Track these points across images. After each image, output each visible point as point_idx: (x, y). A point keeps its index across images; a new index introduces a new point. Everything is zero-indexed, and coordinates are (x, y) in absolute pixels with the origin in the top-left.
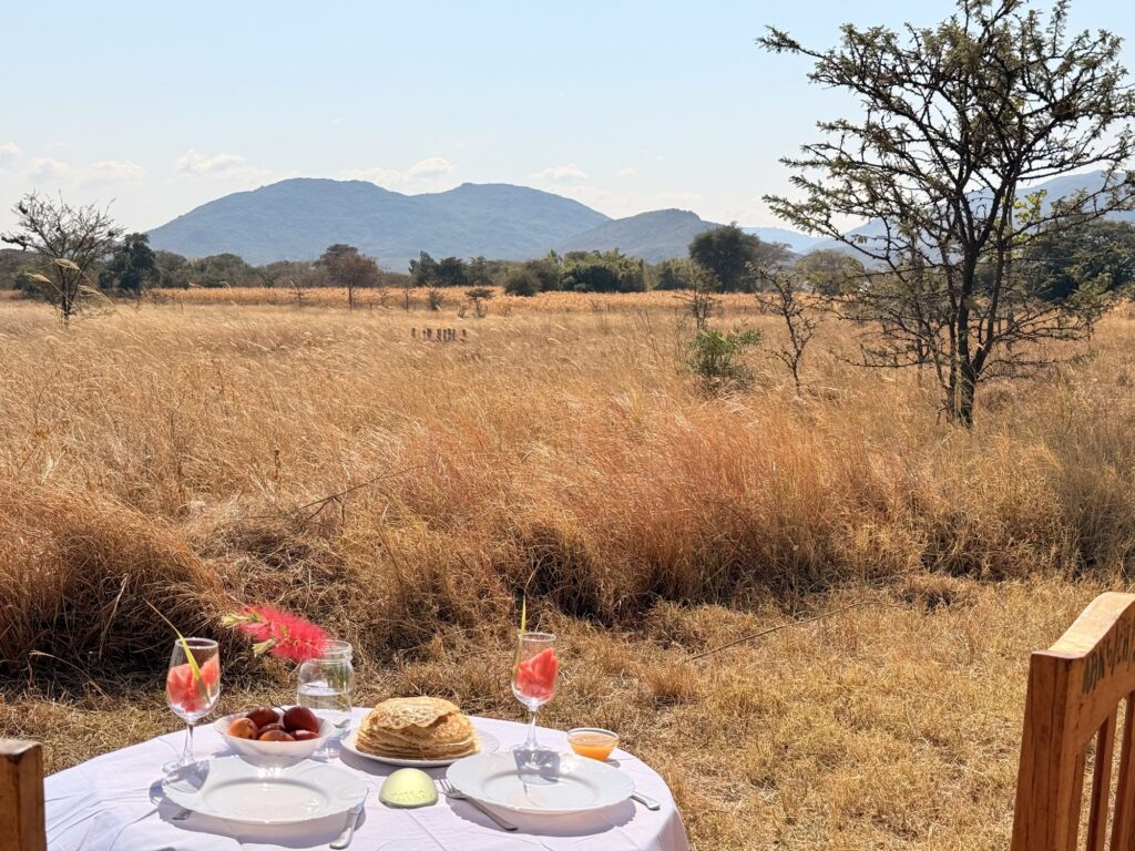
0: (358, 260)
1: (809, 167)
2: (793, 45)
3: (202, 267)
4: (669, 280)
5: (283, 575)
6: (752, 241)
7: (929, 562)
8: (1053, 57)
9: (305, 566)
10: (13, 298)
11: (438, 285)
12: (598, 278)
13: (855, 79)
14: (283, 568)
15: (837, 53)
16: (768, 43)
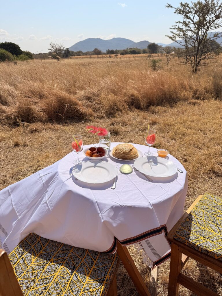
0: (99, 51)
1: (174, 29)
2: (171, 7)
3: (76, 53)
4: (144, 52)
5: (92, 104)
6: (157, 45)
7: (193, 97)
8: (217, 6)
9: (95, 102)
10: (52, 59)
11: (110, 54)
12: (134, 52)
13: (182, 13)
14: (92, 102)
15: (179, 8)
16: (167, 7)
